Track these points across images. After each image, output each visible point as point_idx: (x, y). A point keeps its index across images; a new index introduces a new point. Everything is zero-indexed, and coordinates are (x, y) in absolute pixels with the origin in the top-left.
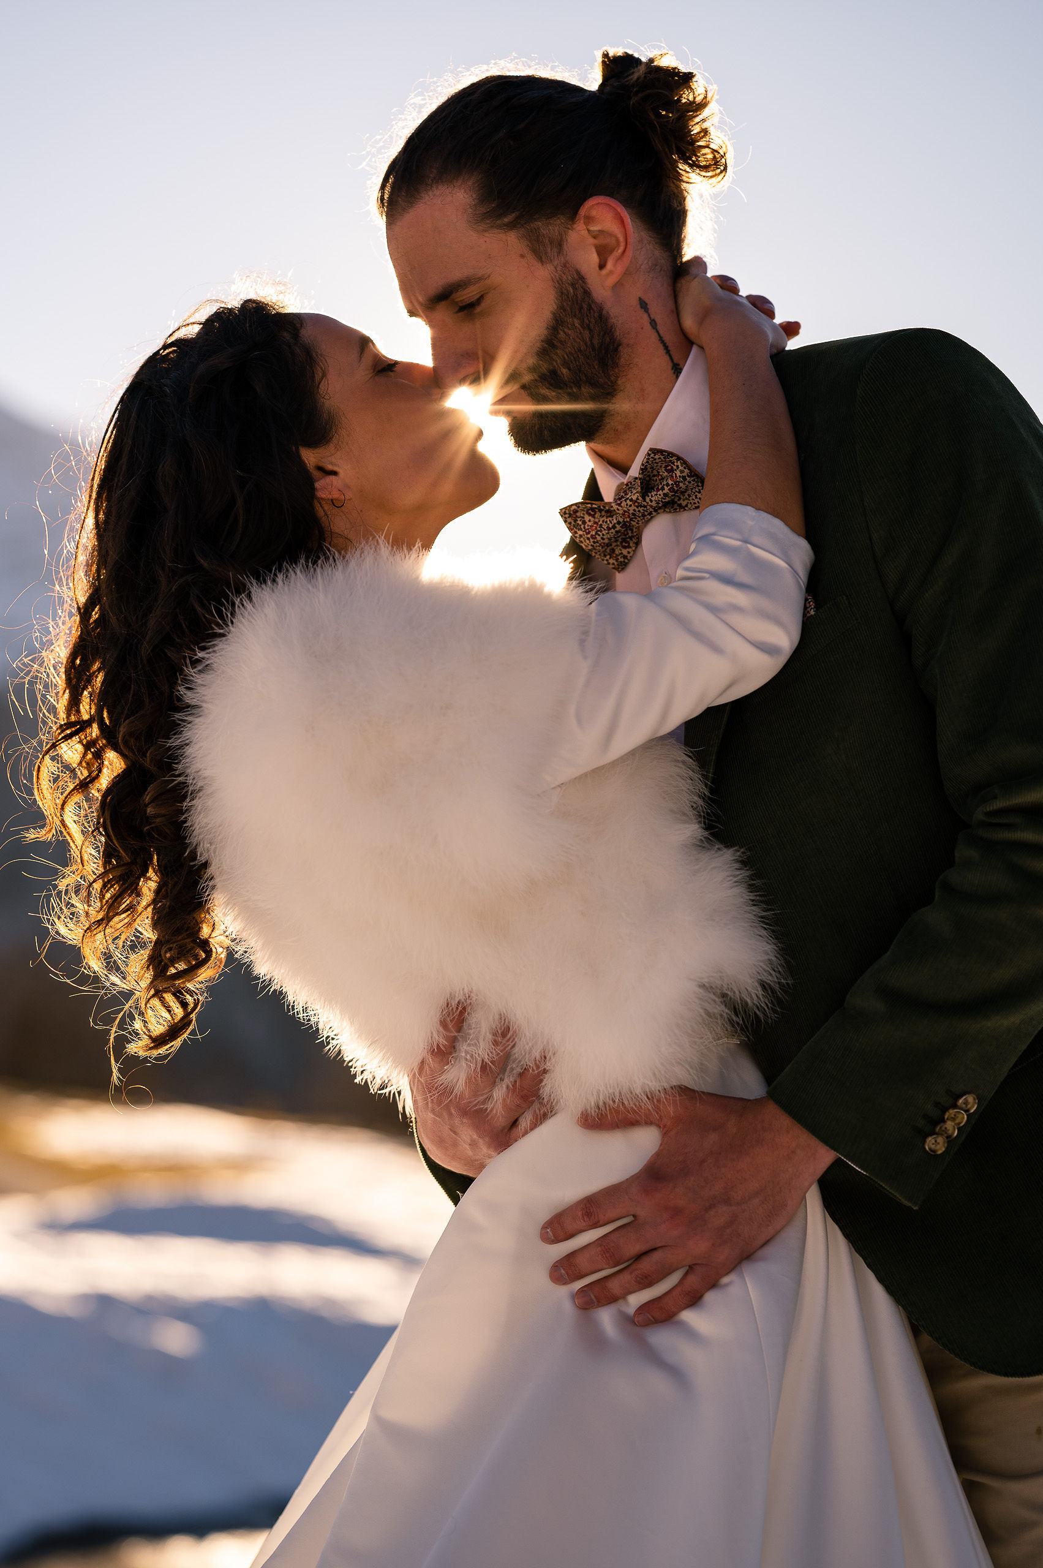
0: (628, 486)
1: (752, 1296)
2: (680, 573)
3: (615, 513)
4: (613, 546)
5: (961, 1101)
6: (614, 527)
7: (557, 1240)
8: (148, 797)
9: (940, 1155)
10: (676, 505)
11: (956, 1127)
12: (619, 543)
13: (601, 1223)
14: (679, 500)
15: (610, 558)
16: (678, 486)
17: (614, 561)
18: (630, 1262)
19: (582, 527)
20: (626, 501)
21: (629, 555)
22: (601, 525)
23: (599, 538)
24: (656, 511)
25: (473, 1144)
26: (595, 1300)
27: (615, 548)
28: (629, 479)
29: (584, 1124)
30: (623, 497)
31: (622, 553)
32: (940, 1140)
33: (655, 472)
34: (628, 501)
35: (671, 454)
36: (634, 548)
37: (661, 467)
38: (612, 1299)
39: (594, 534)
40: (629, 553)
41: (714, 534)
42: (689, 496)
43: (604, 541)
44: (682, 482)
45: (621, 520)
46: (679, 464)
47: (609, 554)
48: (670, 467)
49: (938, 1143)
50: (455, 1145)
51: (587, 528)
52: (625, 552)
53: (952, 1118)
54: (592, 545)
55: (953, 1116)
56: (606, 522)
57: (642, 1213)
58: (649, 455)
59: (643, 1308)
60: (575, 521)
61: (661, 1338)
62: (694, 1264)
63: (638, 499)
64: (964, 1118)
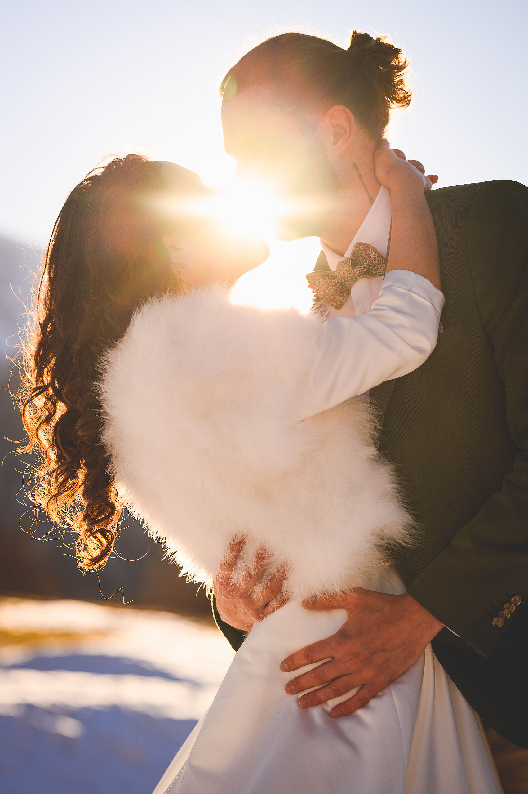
0: (344, 262)
1: (395, 703)
2: (373, 306)
3: (336, 277)
4: (334, 296)
5: (512, 599)
6: (336, 285)
7: (289, 670)
8: (78, 426)
9: (499, 627)
10: (370, 273)
11: (509, 613)
12: (338, 294)
13: (315, 661)
14: (372, 271)
15: (333, 302)
16: (372, 263)
17: (335, 304)
18: (330, 682)
19: (318, 285)
20: (343, 271)
21: (343, 301)
22: (329, 284)
23: (327, 291)
24: (359, 276)
25: (245, 614)
26: (310, 702)
27: (336, 296)
28: (344, 259)
29: (306, 606)
30: (341, 268)
31: (339, 300)
32: (501, 620)
33: (359, 256)
34: (344, 271)
35: (368, 246)
36: (346, 297)
37: (363, 252)
38: (319, 702)
39: (325, 289)
40: (343, 299)
41: (392, 286)
42: (378, 268)
43: (330, 293)
44: (374, 261)
45: (340, 281)
46: (373, 251)
47: (332, 300)
48: (367, 253)
49: (499, 622)
50: (236, 614)
51: (321, 285)
52: (341, 299)
53: (507, 608)
54: (323, 295)
55: (508, 607)
56: (332, 282)
57: (336, 655)
58: (356, 246)
59: (336, 708)
60: (314, 281)
61: (346, 725)
62: (364, 684)
63: (349, 270)
64: (514, 608)
